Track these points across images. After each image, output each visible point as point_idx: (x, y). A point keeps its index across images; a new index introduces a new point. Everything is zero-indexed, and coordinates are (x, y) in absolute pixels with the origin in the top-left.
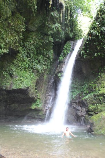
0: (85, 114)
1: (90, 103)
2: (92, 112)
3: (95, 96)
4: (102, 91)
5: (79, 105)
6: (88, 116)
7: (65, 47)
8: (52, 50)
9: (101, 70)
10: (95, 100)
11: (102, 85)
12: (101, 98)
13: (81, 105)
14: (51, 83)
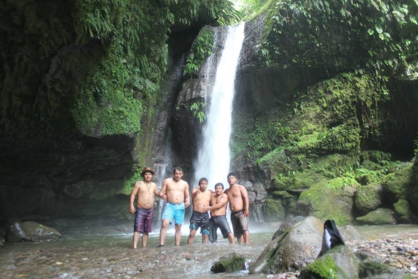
0: (263, 196)
1: (276, 170)
2: (282, 189)
3: (288, 153)
4: (305, 142)
5: (245, 178)
6: (273, 200)
7: (200, 38)
8: (167, 45)
9: (298, 96)
10: (288, 162)
11: (303, 129)
12: (301, 157)
13: (253, 177)
14: (160, 130)
